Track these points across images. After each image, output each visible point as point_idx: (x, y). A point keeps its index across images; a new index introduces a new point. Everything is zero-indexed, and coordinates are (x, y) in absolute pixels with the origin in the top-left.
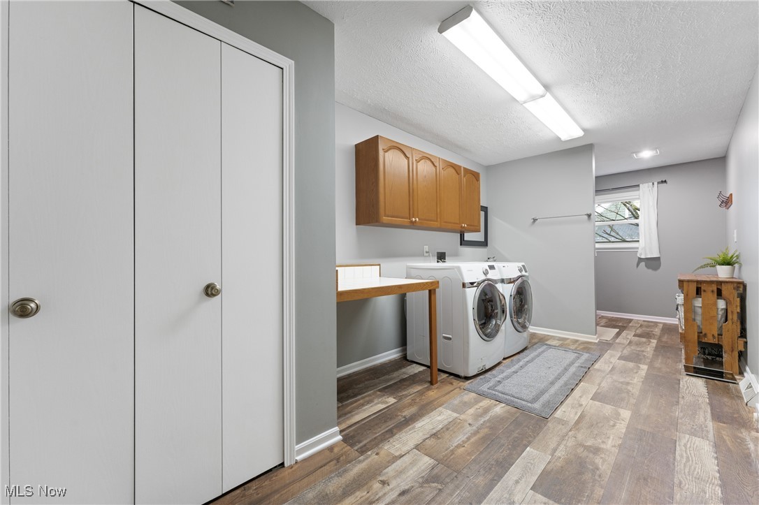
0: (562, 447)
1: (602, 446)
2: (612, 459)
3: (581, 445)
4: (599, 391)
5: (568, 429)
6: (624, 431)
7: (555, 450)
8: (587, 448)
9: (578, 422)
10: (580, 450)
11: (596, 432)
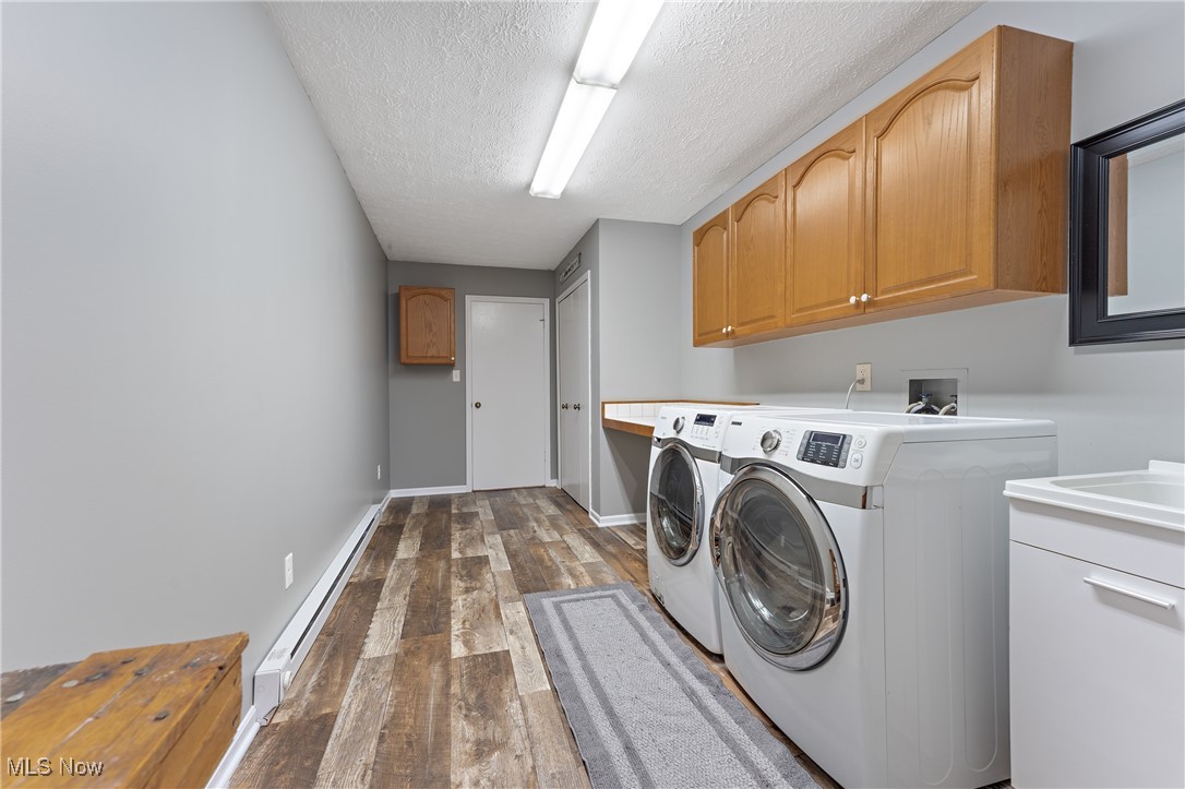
0: (491, 580)
1: (464, 596)
2: (454, 590)
3: (480, 589)
4: (511, 679)
5: (499, 597)
6: (453, 622)
7: (494, 576)
8: (474, 589)
9: (497, 607)
10: (478, 585)
11: (476, 606)
